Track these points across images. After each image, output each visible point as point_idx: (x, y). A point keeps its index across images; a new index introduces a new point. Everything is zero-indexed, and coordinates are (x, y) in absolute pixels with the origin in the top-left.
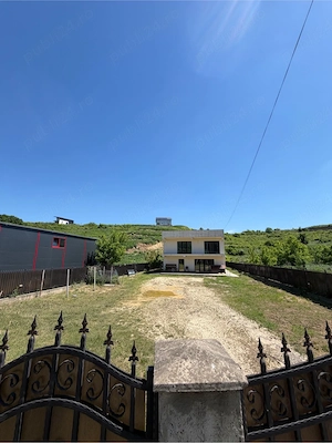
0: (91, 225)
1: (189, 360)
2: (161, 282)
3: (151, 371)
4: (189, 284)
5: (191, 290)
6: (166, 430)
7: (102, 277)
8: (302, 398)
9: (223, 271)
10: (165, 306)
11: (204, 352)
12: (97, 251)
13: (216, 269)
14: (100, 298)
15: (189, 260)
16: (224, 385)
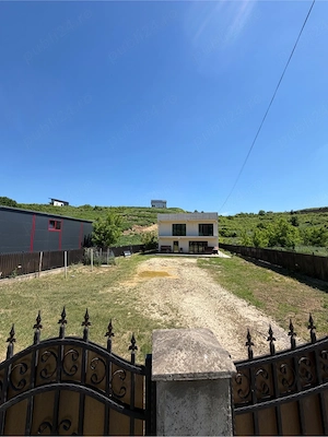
0: (87, 207)
1: (184, 351)
2: (156, 263)
3: (149, 359)
4: (183, 265)
5: (185, 270)
6: (163, 411)
7: (99, 258)
8: (284, 380)
9: (216, 252)
10: (160, 286)
11: (198, 343)
12: (93, 233)
13: (209, 250)
14: (98, 278)
15: (184, 242)
16: (215, 374)
